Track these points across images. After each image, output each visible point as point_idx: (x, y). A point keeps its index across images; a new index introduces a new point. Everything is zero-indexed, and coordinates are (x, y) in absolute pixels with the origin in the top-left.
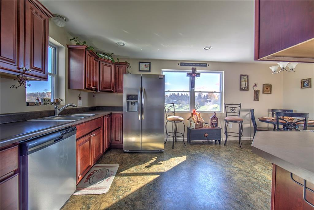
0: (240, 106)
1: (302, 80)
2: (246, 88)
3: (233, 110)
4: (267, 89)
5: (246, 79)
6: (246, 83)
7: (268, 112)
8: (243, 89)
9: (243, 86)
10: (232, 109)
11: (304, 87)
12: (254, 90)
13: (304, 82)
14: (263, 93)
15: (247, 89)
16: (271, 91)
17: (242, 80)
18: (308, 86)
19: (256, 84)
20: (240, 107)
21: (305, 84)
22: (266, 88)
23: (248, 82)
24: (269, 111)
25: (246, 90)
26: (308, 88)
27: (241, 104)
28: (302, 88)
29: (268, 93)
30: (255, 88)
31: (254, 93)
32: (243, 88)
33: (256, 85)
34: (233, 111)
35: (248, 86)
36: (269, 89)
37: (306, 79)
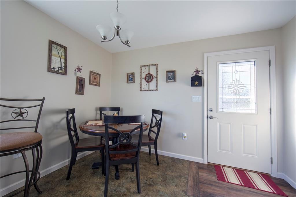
0: (40, 103)
1: (128, 74)
2: (61, 69)
3: (21, 114)
4: (95, 79)
5: (63, 54)
6: (63, 61)
7: (95, 112)
8: (56, 70)
9: (56, 63)
10: (18, 111)
11: (130, 82)
12: (77, 77)
13: (130, 76)
14: (89, 84)
15: (63, 71)
16: (99, 83)
17: (54, 52)
18: (132, 80)
19: (80, 67)
20: (42, 105)
21: (130, 79)
22: (94, 77)
23: (66, 60)
24: (96, 109)
25: (61, 74)
26: (132, 83)
27: (43, 100)
28: (127, 82)
29: (96, 85)
30: (79, 74)
31: (77, 81)
32: (54, 68)
33: (79, 70)
34: (20, 118)
35: (66, 66)
36: (97, 80)
37: (131, 73)
